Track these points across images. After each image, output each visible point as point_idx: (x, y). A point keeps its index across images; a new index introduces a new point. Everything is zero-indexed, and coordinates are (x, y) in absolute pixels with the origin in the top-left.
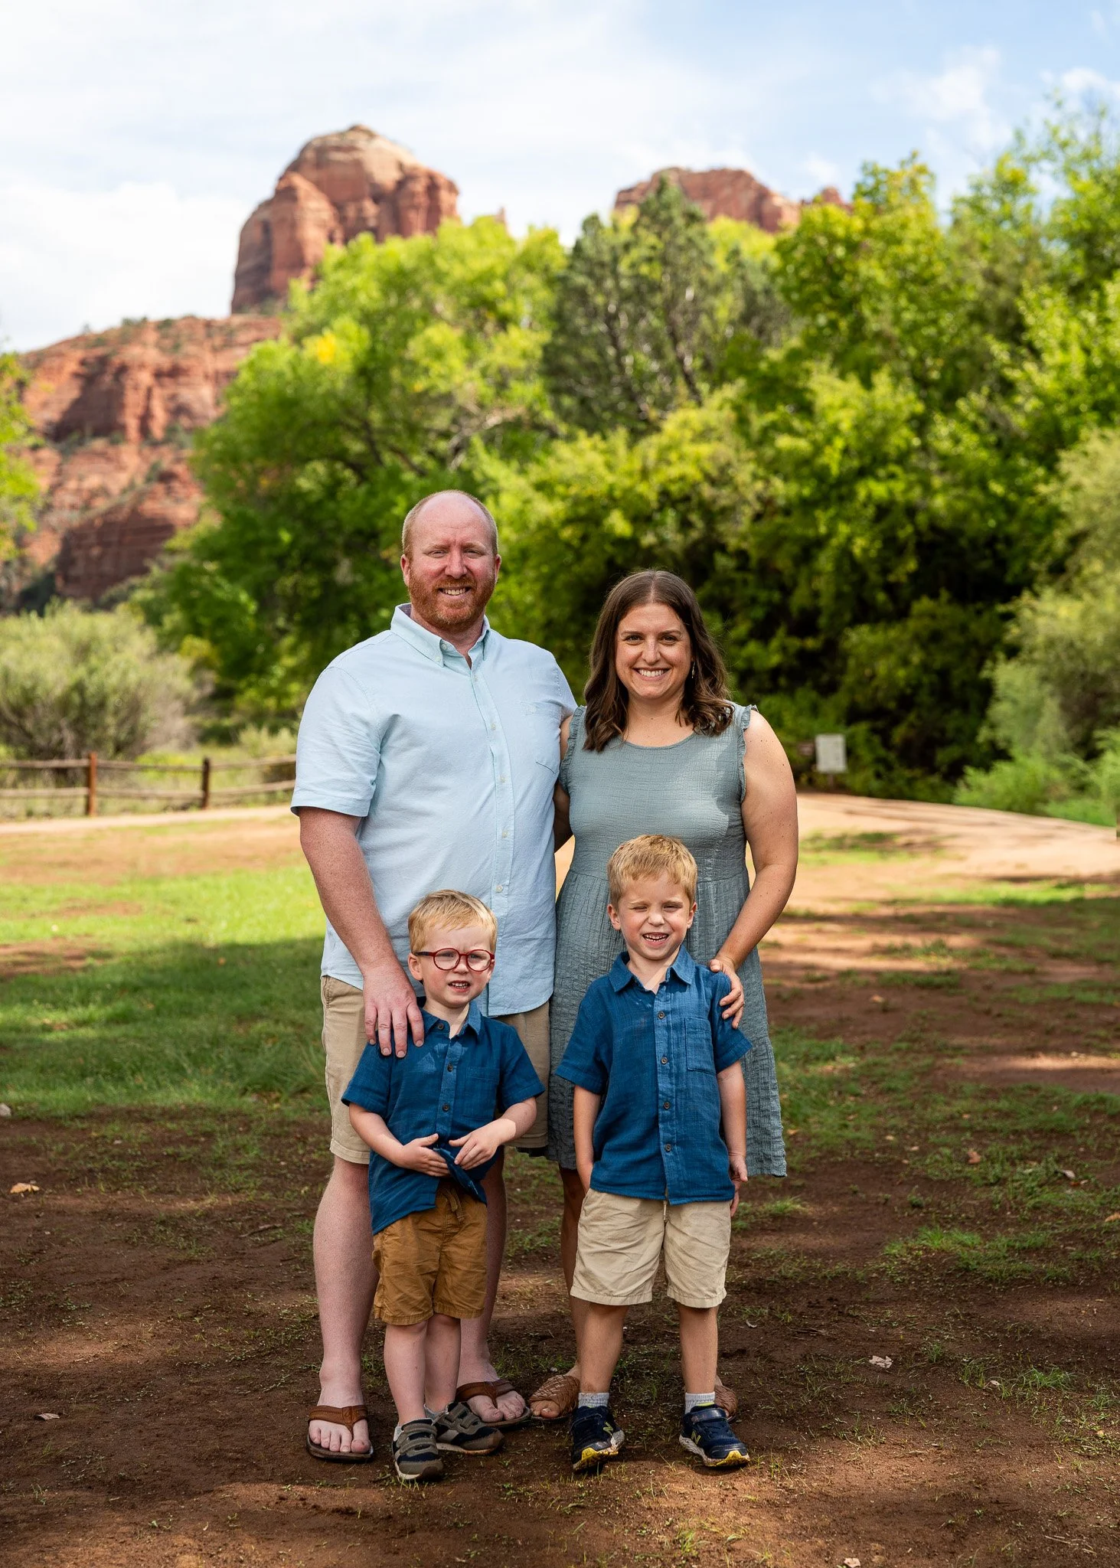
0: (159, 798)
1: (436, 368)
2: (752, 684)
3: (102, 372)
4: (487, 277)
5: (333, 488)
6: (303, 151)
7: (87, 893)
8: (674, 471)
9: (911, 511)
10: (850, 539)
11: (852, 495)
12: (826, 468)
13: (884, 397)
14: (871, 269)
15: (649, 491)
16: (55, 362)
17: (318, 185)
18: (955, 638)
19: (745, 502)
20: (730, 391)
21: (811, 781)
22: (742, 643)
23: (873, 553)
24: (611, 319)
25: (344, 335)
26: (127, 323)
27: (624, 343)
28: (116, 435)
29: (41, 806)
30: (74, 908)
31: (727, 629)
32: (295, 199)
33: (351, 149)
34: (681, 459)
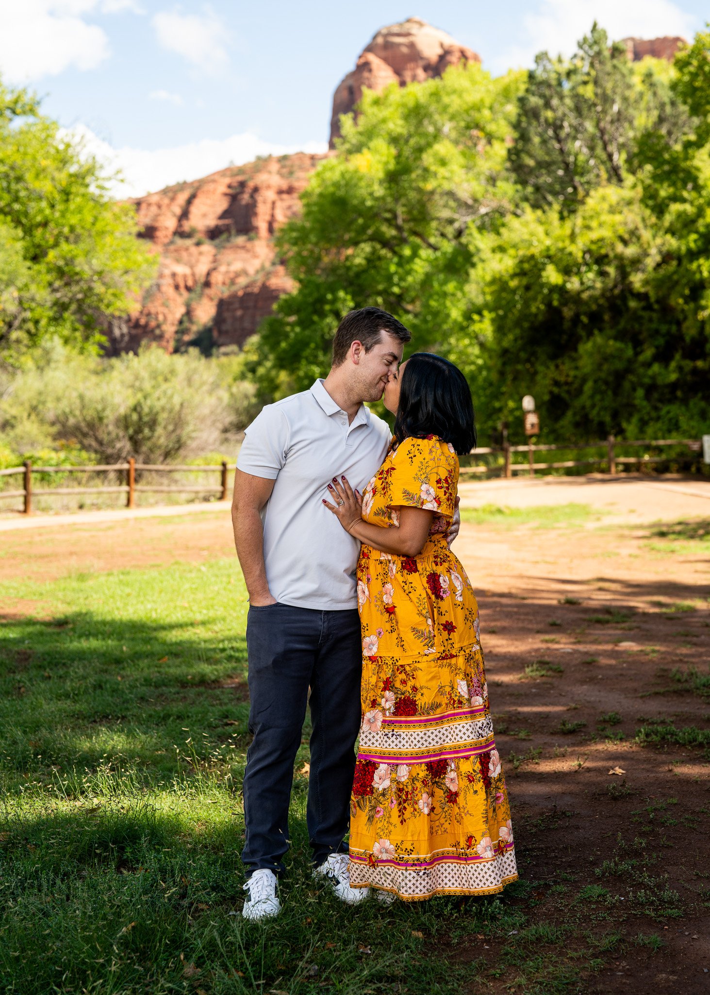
0: (189, 492)
2: (656, 395)
3: (242, 192)
5: (373, 260)
6: (375, 38)
8: (595, 235)
15: (576, 250)
16: (211, 186)
17: (386, 60)
19: (649, 255)
20: (642, 174)
21: (699, 470)
22: (648, 365)
24: (557, 127)
25: (378, 152)
26: (259, 158)
28: (252, 234)
29: (93, 500)
31: (637, 354)
32: (370, 71)
33: (408, 34)
34: (601, 225)
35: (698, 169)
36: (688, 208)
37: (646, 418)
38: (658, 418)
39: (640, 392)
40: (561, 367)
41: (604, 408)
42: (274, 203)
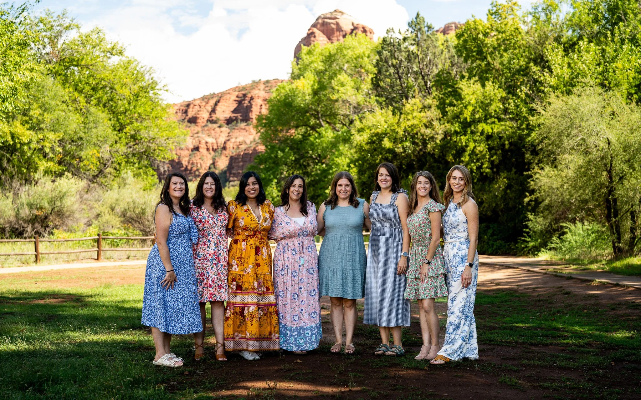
1: (342, 90)
3: (244, 100)
6: (317, 20)
8: (410, 123)
10: (475, 148)
11: (477, 130)
12: (465, 119)
13: (489, 90)
16: (228, 96)
19: (438, 134)
25: (308, 79)
26: (254, 82)
28: (249, 122)
32: (315, 37)
33: (335, 18)
35: (461, 89)
42: (261, 106)
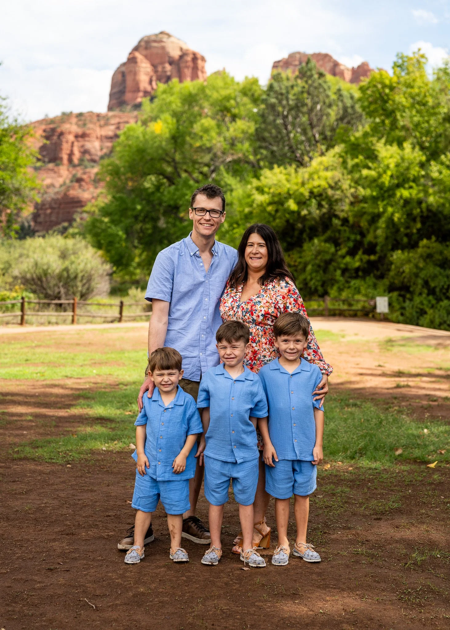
0: (101, 317)
1: (206, 137)
2: (347, 274)
3: (53, 135)
4: (228, 98)
5: (158, 187)
6: (140, 42)
7: (98, 357)
8: (316, 183)
9: (420, 202)
10: (393, 214)
11: (394, 195)
12: (383, 183)
13: (408, 153)
14: (400, 99)
15: (305, 191)
17: (146, 57)
18: (438, 257)
19: (346, 197)
20: (338, 149)
21: (373, 316)
22: (343, 257)
23: (403, 220)
24: (285, 117)
25: (166, 122)
26: (64, 114)
27: (290, 127)
28: (58, 162)
29: (53, 320)
30: (95, 363)
31: (337, 251)
32: (137, 62)
33: (160, 41)
34: (319, 178)
35: (378, 151)
36: (373, 173)
37: (342, 287)
38: (349, 287)
39: (339, 272)
40: (292, 256)
41: (318, 281)
42: (73, 143)
